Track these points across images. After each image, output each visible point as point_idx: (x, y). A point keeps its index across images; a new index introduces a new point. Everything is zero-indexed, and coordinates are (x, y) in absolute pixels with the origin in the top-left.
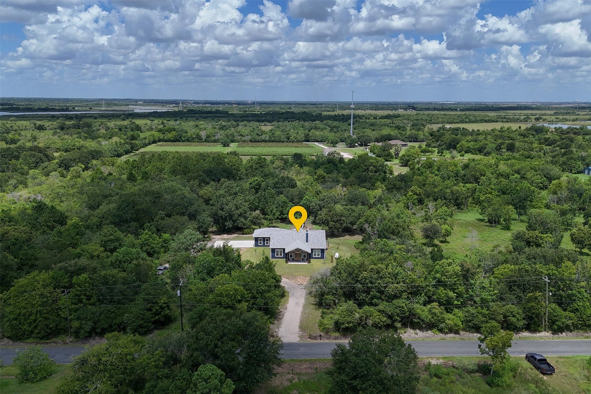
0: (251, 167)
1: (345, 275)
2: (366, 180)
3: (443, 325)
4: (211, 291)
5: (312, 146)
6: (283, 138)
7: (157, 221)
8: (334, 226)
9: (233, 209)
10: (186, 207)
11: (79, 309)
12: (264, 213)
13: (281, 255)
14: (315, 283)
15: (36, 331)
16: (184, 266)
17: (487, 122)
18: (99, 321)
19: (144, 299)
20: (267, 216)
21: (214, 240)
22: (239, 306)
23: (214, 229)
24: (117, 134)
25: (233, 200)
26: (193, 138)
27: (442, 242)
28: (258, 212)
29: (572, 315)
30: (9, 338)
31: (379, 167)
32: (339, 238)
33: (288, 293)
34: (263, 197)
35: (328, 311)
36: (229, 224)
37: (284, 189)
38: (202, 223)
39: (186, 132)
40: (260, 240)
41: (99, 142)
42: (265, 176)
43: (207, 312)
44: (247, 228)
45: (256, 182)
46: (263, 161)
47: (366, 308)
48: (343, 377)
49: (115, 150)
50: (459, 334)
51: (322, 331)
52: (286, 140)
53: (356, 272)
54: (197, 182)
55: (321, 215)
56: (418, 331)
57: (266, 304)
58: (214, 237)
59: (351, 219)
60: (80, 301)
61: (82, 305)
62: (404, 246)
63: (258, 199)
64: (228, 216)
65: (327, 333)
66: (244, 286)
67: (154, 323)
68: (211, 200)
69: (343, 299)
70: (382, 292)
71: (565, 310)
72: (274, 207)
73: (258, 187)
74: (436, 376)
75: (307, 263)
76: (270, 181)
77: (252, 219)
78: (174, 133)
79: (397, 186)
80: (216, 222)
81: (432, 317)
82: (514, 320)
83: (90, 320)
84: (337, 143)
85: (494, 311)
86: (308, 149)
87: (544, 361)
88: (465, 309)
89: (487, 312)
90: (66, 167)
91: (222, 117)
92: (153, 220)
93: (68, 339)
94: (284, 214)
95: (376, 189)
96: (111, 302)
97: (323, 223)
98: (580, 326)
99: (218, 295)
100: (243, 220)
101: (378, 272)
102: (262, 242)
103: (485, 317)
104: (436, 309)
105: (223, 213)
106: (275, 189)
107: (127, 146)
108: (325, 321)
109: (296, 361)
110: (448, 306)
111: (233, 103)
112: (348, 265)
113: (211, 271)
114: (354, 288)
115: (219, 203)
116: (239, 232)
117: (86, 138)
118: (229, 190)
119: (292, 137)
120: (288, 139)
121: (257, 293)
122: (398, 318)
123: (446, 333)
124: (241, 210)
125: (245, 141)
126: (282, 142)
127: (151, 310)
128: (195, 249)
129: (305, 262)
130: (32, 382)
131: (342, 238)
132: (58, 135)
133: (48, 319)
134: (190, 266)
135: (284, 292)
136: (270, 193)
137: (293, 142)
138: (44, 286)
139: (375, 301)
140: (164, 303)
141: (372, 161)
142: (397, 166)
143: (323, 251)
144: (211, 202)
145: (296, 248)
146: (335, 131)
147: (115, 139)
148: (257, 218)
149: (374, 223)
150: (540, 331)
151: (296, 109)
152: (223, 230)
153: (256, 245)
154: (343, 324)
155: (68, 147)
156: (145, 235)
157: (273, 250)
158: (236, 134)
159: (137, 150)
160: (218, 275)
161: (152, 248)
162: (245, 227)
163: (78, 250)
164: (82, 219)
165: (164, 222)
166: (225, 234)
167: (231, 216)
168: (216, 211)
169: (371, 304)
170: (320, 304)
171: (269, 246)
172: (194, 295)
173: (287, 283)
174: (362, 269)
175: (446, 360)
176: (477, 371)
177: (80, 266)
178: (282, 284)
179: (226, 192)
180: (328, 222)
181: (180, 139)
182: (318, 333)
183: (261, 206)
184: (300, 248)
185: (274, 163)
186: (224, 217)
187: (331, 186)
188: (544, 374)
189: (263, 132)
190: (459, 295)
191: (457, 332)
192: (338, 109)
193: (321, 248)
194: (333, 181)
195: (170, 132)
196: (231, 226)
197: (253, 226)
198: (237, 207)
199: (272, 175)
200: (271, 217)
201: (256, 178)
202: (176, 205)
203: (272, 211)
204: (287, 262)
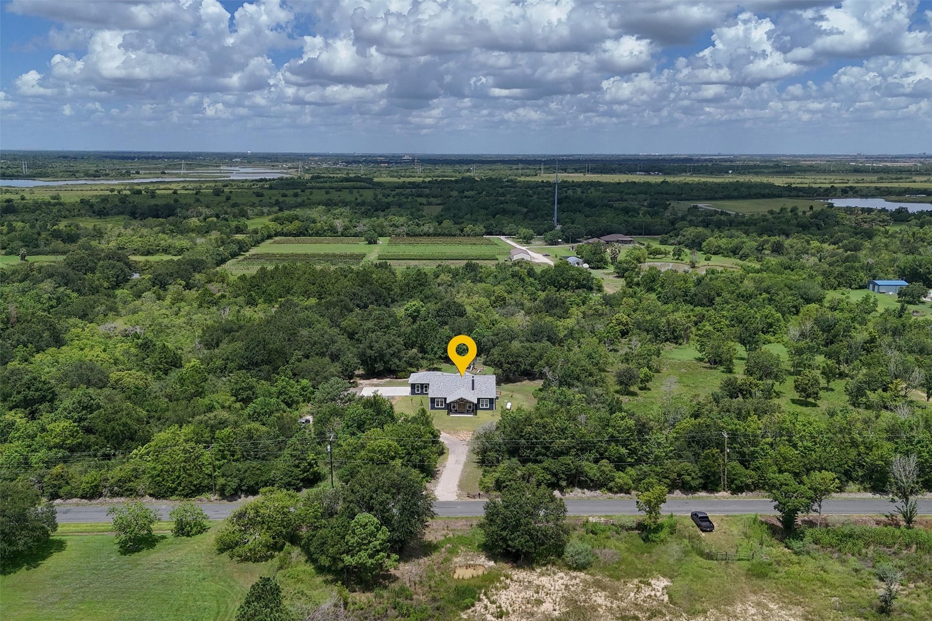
0: (408, 285)
1: (509, 429)
2: (557, 306)
3: (611, 484)
4: (363, 447)
5: (495, 242)
6: (454, 229)
7: (292, 364)
8: (509, 368)
9: (384, 348)
10: (326, 345)
11: (223, 465)
12: (423, 350)
13: (442, 405)
14: (478, 438)
15: (181, 488)
16: (331, 419)
18: (244, 478)
19: (291, 455)
20: (427, 355)
21: (361, 386)
22: (393, 463)
23: (360, 372)
24: (216, 227)
25: (385, 335)
26: (325, 231)
27: (641, 389)
28: (415, 350)
29: (753, 473)
30: (151, 495)
32: (515, 384)
33: (448, 449)
34: (422, 329)
35: (491, 469)
36: (379, 366)
37: (449, 318)
38: (347, 365)
39: (314, 222)
40: (418, 387)
41: (192, 240)
42: (425, 298)
43: (359, 469)
44: (402, 371)
45: (414, 308)
47: (530, 465)
48: (494, 528)
49: (218, 254)
50: (630, 494)
51: (482, 490)
52: (458, 232)
53: (520, 426)
54: (337, 310)
55: (494, 355)
56: (586, 490)
57: (422, 461)
58: (362, 381)
59: (530, 360)
60: (224, 457)
61: (226, 461)
62: (585, 396)
63: (416, 331)
64: (378, 356)
65: (487, 492)
66: (398, 441)
67: (302, 480)
68: (357, 333)
69: (507, 456)
70: (547, 448)
71: (747, 468)
72: (436, 342)
73: (416, 314)
74: (593, 532)
75: (473, 416)
76: (433, 307)
77: (407, 359)
78: (297, 223)
80: (364, 363)
81: (601, 476)
82: (688, 478)
83: (235, 477)
84: (532, 239)
85: (668, 469)
86: (489, 247)
87: (706, 519)
88: (638, 467)
89: (661, 471)
90: (161, 284)
91: (365, 188)
92: (288, 362)
93: (214, 497)
95: (568, 317)
96: (255, 458)
97: (496, 365)
98: (761, 485)
99: (369, 451)
100: (396, 361)
101: (544, 427)
102: (420, 389)
103: (658, 475)
104: (605, 466)
105: (372, 352)
106: (437, 318)
108: (486, 480)
109: (453, 518)
110: (620, 464)
111: (382, 162)
112: (513, 419)
113: (362, 425)
114: (518, 444)
115: (367, 340)
116: (392, 376)
118: (379, 323)
120: (462, 231)
121: (412, 449)
122: (564, 476)
123: (616, 493)
124: (394, 348)
125: (399, 235)
126: (452, 236)
127: (299, 467)
128: (342, 399)
129: (470, 413)
130: (188, 536)
131: (519, 383)
132: (131, 227)
133: (192, 476)
134: (338, 419)
135: (443, 449)
136: (431, 324)
137: (468, 235)
138: (186, 441)
139: (540, 457)
140: (313, 459)
141: (573, 273)
142: (611, 277)
143: (491, 401)
144: (357, 336)
145: (459, 397)
146: (531, 217)
147: (214, 234)
148: (414, 358)
149: (555, 366)
150: (718, 491)
151: (478, 172)
152: (372, 374)
153: (413, 393)
154: (504, 482)
155: (151, 247)
156: (282, 381)
157: (433, 400)
158: (387, 224)
159: (247, 251)
160: (369, 429)
161: (290, 397)
162: (399, 369)
163: (207, 401)
164: (202, 361)
165: (301, 365)
166: (374, 378)
167: (382, 356)
168: (363, 351)
169: (536, 461)
170: (482, 462)
171: (427, 394)
172: (344, 451)
173: (447, 439)
174: (527, 423)
175: (608, 519)
176: (636, 529)
177: (221, 419)
178: (441, 439)
179: (375, 325)
180: (501, 364)
181: (306, 232)
182: (478, 491)
183: (419, 342)
184: (464, 397)
185: (438, 277)
186: (373, 358)
187: (512, 312)
188: (703, 531)
189: (426, 221)
190: (633, 452)
191: (628, 492)
192: (542, 172)
193: (489, 397)
194: (517, 305)
195: (291, 222)
196: (382, 368)
197: (409, 369)
198: (389, 345)
199: (436, 297)
200: (432, 356)
201: (414, 303)
202: (315, 343)
203: (432, 349)
204: (448, 414)
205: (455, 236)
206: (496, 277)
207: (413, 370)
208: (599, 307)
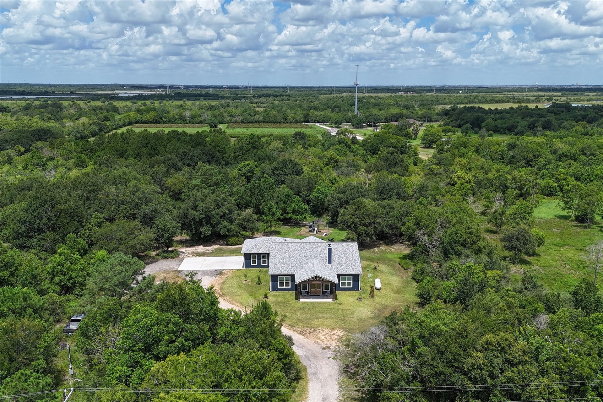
0: (241, 148)
2: (395, 164)
5: (312, 127)
6: (279, 118)
7: (90, 229)
8: (366, 231)
9: (212, 208)
10: (137, 206)
12: (259, 211)
13: (287, 284)
17: (498, 102)
20: (263, 217)
21: (182, 255)
23: (183, 237)
24: (86, 114)
25: (213, 193)
26: (176, 119)
28: (249, 211)
31: (401, 148)
32: (372, 250)
33: (306, 370)
34: (258, 188)
36: (206, 230)
37: (286, 176)
38: (164, 230)
39: (168, 112)
40: (254, 257)
41: (63, 124)
42: (260, 159)
44: (234, 236)
45: (248, 167)
46: (257, 140)
49: (77, 132)
52: (283, 120)
54: (163, 168)
55: (344, 215)
58: (183, 250)
63: (251, 191)
64: (204, 218)
68: (182, 193)
72: (273, 202)
73: (249, 174)
75: (331, 300)
76: (267, 167)
77: (241, 222)
78: (153, 113)
79: (435, 171)
80: (186, 226)
84: (341, 124)
86: (309, 130)
91: (212, 100)
92: (83, 227)
94: (287, 213)
95: (410, 176)
97: (349, 227)
100: (227, 223)
102: (256, 260)
105: (197, 213)
106: (273, 177)
107: (94, 127)
111: (225, 88)
115: (191, 199)
116: (221, 242)
117: (50, 119)
118: (207, 179)
119: (290, 117)
120: (286, 119)
124: (224, 209)
125: (236, 122)
126: (278, 123)
129: (327, 297)
131: (376, 249)
136: (267, 183)
137: (290, 123)
142: (420, 148)
143: (356, 278)
144: (182, 196)
145: (313, 275)
146: (337, 111)
147: (84, 120)
148: (249, 220)
149: (431, 228)
151: (291, 92)
152: (197, 240)
153: (247, 265)
157: (275, 278)
158: (226, 114)
161: (71, 278)
162: (231, 233)
165: (100, 230)
166: (200, 245)
167: (209, 218)
168: (186, 212)
171: (268, 266)
179: (202, 182)
180: (356, 227)
181: (161, 120)
183: (255, 202)
184: (320, 275)
185: (270, 144)
186: (198, 220)
187: (346, 172)
189: (257, 113)
192: (335, 92)
193: (353, 273)
194: (349, 165)
195: (149, 113)
196: (209, 233)
197: (242, 233)
198: (218, 205)
199: (269, 158)
200: (269, 218)
201: (247, 163)
202: (123, 202)
203: (270, 209)
204: (297, 298)
205: (280, 123)
206: (323, 145)
207: (249, 234)
208: (434, 166)
